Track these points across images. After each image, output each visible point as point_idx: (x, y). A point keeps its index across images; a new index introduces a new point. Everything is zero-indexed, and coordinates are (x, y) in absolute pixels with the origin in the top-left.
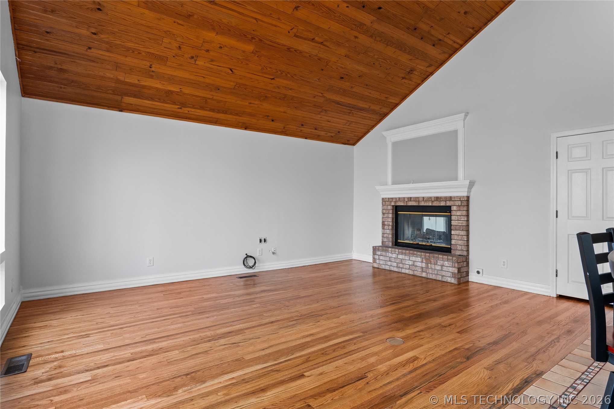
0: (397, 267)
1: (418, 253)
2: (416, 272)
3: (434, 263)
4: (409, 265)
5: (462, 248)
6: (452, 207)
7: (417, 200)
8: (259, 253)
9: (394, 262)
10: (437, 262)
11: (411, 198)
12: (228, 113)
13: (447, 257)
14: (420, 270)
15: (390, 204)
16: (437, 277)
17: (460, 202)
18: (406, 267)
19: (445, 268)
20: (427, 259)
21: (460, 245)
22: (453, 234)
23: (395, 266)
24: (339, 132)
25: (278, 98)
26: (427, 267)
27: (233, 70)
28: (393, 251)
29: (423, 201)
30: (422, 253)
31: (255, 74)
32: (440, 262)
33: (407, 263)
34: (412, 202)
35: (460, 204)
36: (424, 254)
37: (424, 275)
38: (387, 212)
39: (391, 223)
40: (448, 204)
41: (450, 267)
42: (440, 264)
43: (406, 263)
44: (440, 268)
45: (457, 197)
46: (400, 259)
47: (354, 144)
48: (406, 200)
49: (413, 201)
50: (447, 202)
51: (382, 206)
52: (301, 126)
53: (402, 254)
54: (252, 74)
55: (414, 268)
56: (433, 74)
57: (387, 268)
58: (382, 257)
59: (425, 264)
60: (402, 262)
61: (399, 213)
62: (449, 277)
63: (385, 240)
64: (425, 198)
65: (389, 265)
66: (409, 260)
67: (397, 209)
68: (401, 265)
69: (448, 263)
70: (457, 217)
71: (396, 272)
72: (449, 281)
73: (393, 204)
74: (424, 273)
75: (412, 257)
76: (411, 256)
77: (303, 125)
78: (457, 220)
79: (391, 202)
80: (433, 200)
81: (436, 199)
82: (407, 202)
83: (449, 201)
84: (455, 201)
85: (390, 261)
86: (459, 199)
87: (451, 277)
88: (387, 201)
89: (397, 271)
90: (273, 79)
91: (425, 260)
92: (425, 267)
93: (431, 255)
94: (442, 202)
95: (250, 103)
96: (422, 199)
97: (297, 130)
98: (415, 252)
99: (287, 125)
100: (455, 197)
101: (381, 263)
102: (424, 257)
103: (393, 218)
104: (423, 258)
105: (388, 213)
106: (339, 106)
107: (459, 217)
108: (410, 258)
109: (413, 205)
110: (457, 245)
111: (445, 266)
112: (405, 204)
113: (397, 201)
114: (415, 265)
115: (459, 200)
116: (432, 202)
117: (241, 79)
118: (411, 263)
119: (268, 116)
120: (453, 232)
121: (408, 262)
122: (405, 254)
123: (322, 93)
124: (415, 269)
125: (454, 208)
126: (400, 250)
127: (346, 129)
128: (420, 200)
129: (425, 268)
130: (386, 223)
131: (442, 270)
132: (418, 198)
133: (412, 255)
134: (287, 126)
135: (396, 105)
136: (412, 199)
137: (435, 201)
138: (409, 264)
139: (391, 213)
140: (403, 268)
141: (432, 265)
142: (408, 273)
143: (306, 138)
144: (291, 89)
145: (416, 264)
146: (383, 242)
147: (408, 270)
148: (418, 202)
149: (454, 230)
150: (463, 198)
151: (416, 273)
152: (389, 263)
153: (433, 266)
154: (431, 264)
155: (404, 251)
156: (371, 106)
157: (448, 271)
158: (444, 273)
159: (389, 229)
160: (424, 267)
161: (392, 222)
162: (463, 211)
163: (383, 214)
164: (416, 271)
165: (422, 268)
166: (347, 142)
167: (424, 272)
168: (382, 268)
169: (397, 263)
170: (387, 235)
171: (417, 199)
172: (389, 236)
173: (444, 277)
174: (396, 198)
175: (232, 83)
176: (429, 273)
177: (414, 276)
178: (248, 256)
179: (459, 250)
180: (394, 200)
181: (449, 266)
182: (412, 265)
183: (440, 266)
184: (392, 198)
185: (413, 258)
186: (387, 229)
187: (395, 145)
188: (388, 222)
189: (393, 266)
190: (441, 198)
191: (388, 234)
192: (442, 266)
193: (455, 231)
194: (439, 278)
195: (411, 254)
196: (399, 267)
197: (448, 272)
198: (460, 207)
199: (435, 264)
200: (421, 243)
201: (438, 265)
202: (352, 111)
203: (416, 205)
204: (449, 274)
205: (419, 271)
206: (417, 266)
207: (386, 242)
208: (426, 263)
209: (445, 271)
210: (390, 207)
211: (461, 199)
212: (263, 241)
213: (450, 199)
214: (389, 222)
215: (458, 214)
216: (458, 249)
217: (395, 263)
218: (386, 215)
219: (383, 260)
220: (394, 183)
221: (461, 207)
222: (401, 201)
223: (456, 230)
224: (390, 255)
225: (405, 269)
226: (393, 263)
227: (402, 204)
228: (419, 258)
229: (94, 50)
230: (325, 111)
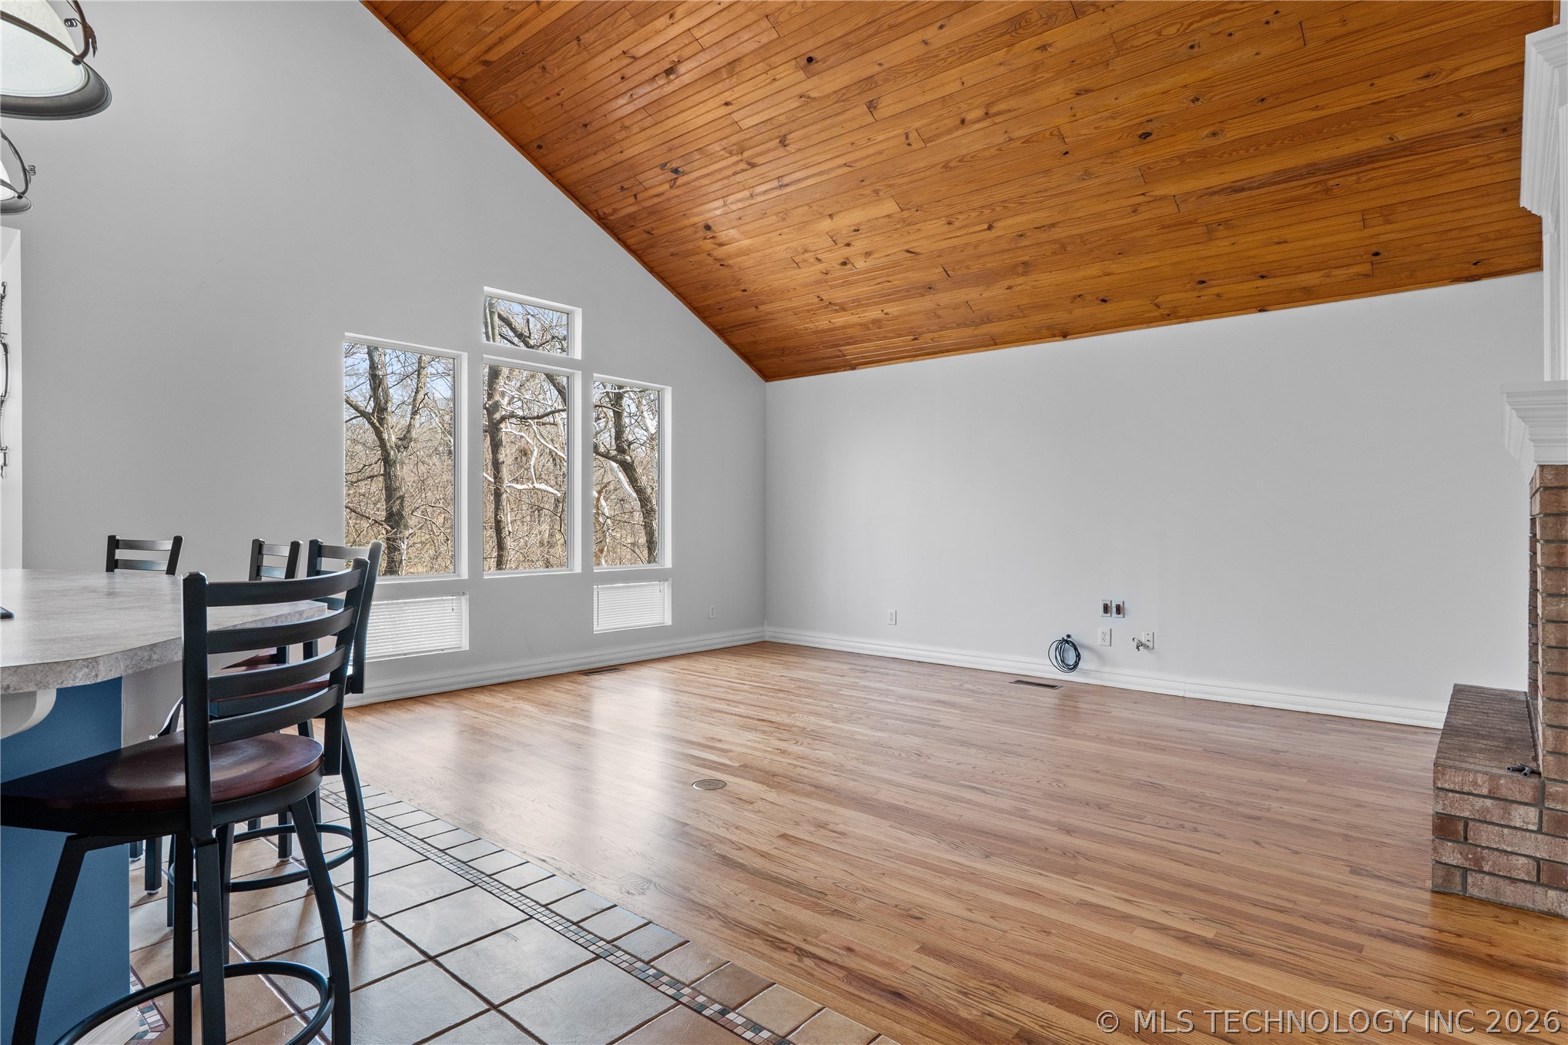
8: (1103, 639)
12: (995, 320)
24: (1377, 254)
25: (1049, 254)
27: (912, 250)
31: (951, 238)
52: (1201, 286)
54: (946, 239)
77: (1203, 282)
90: (990, 228)
95: (1009, 288)
99: (1157, 297)
117: (939, 256)
119: (1080, 296)
123: (1143, 194)
134: (1161, 299)
143: (1261, 310)
144: (1053, 225)
156: (1391, 134)
166: (1476, 270)
175: (937, 271)
178: (1067, 641)
202: (1331, 183)
212: (1114, 610)
229: (762, 308)
230: (1220, 225)
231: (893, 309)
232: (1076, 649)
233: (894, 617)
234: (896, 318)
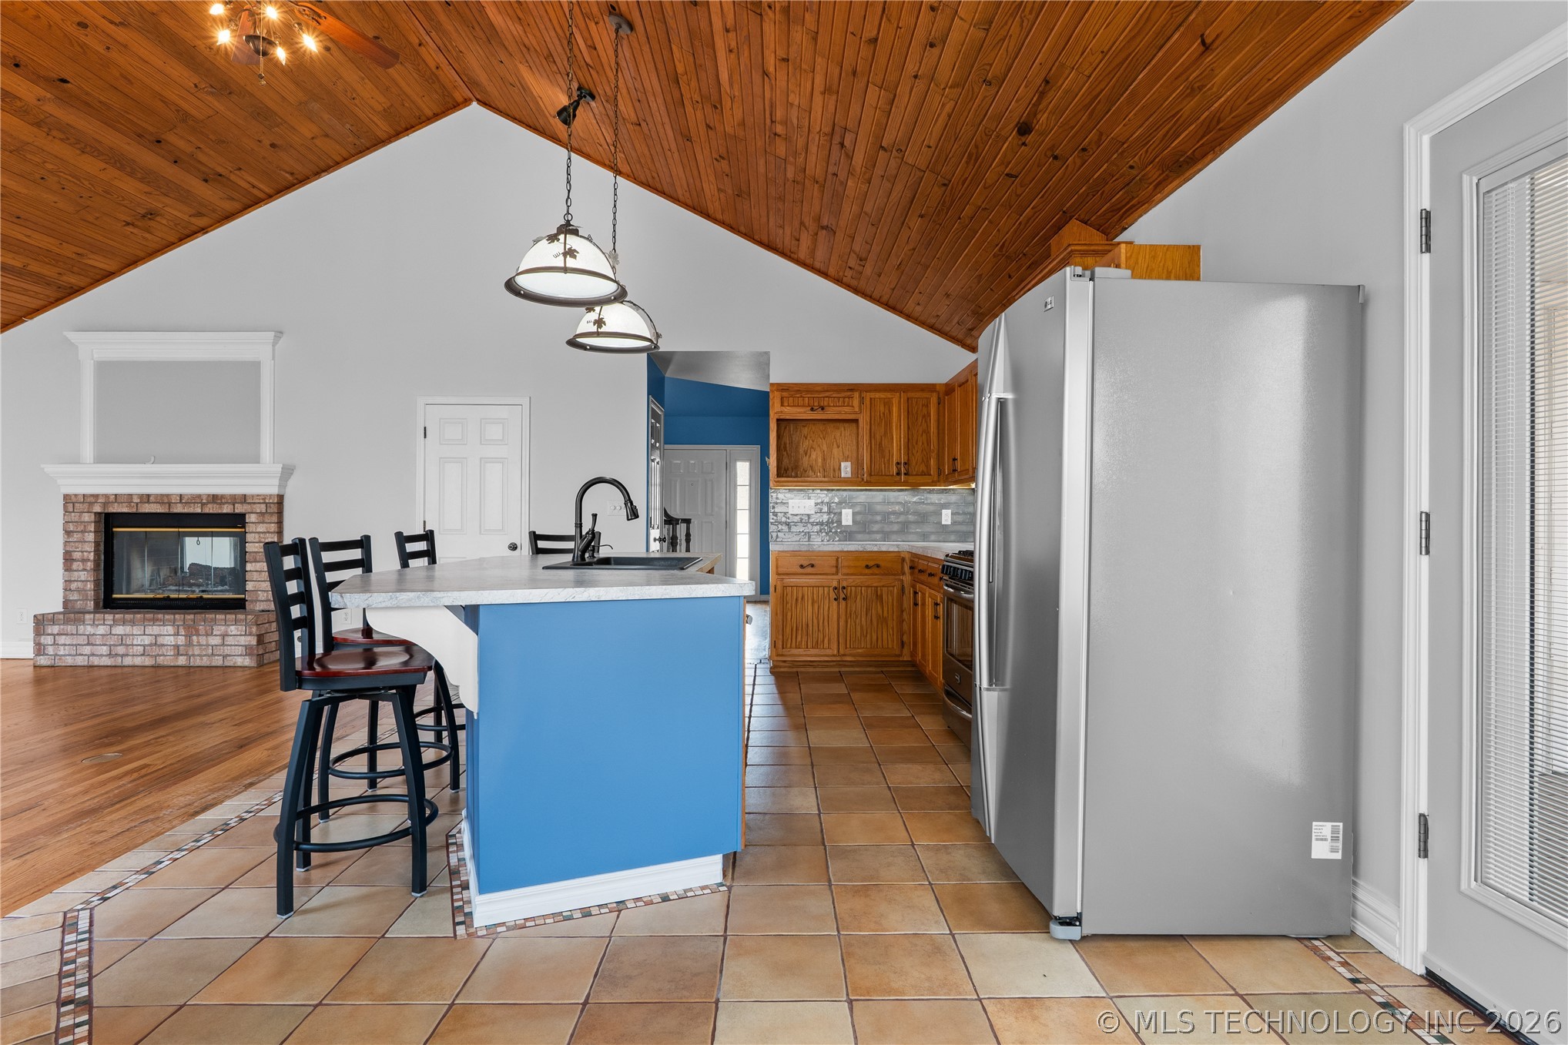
0: (110, 655)
1: (167, 617)
2: (162, 657)
3: (206, 632)
4: (144, 646)
5: (267, 596)
6: (247, 516)
7: (166, 501)
9: (100, 645)
10: (213, 629)
11: (148, 496)
13: (234, 616)
14: (172, 653)
15: (89, 508)
16: (211, 661)
17: (263, 506)
18: (135, 651)
19: (229, 640)
20: (189, 626)
21: (265, 591)
22: (250, 571)
23: (105, 653)
26: (189, 644)
28: (98, 620)
29: (181, 502)
30: (177, 617)
32: (218, 630)
33: (139, 643)
34: (152, 505)
35: (264, 511)
36: (180, 618)
37: (182, 661)
38: (79, 530)
39: (92, 554)
40: (239, 509)
41: (241, 635)
42: (218, 633)
43: (135, 643)
44: (220, 641)
45: (258, 495)
46: (118, 635)
48: (136, 500)
49: (154, 503)
50: (236, 505)
51: (64, 515)
53: (124, 622)
55: (155, 651)
56: (207, 232)
57: (81, 661)
58: (64, 637)
59: (183, 637)
60: (124, 642)
61: (115, 529)
62: (238, 656)
63: (74, 597)
64: (186, 497)
65: (85, 655)
66: (144, 634)
67: (109, 522)
68: (121, 650)
69: (238, 629)
70: (257, 536)
71: (107, 666)
72: (239, 664)
73: (98, 509)
74: (181, 658)
75: (150, 627)
76: (150, 625)
78: (257, 543)
79: (91, 503)
80: (204, 501)
81: (211, 498)
82: (137, 504)
83: (241, 503)
84: (254, 503)
85: (88, 644)
86: (263, 499)
87: (244, 656)
88: (80, 503)
89: (109, 664)
91: (184, 628)
92: (184, 643)
93: (198, 616)
94: (226, 505)
96: (178, 498)
98: (159, 617)
100: (253, 496)
101: (61, 653)
102: (182, 623)
103: (97, 544)
104: (178, 626)
105: (83, 532)
107: (262, 535)
108: (146, 630)
109: (153, 511)
110: (257, 591)
111: (231, 635)
112: (134, 510)
113: (109, 502)
114: (158, 643)
115: (262, 501)
116: (203, 504)
118: (147, 640)
120: (249, 567)
121: (139, 640)
122: (133, 623)
124: (160, 653)
125: (251, 518)
126: (117, 616)
128: (173, 501)
129: (186, 645)
130: (77, 555)
131: (223, 645)
132: (168, 496)
133: (152, 623)
135: (108, 275)
136: (151, 498)
137: (208, 503)
138: (142, 643)
139: (90, 531)
140: (127, 655)
141: (200, 637)
142: (141, 664)
145: (160, 640)
146: (66, 602)
147: (139, 658)
148: (167, 505)
149: (251, 562)
150: (270, 498)
151: (161, 660)
152: (87, 650)
153: (203, 640)
154: (198, 635)
155: (129, 617)
157: (236, 645)
158: (227, 650)
159: (84, 570)
160: (182, 645)
161: (95, 551)
162: (270, 523)
163: (68, 533)
164: (161, 655)
165: (177, 647)
167: (182, 655)
168: (63, 664)
169: (110, 646)
170: (80, 583)
171: (164, 499)
172: (86, 586)
173: (228, 658)
174: (106, 496)
176: (194, 655)
177: (156, 667)
179: (263, 601)
180: (100, 501)
181: (239, 633)
182: (151, 645)
183: (218, 637)
184: (96, 496)
185: (154, 630)
186: (80, 569)
187: (106, 370)
188: (82, 552)
189: (97, 655)
190: (223, 496)
191: (82, 581)
192: (224, 636)
193: (254, 564)
194: (218, 661)
195: (149, 620)
196: (116, 654)
197: (237, 647)
198: (264, 517)
199: (207, 635)
200: (176, 596)
201: (215, 635)
203: (163, 511)
204: (240, 650)
205: (168, 655)
206: (163, 645)
207: (76, 600)
208: (185, 636)
209: (231, 645)
210: (88, 518)
211: (267, 501)
213: (244, 498)
214: (86, 552)
215: (259, 530)
216: (260, 598)
217: (105, 648)
218: (75, 536)
219: (69, 645)
220: (100, 459)
221: (266, 515)
222: (122, 503)
223: (255, 561)
224: (89, 630)
225: (133, 655)
226: (99, 647)
227: (125, 510)
228: (170, 628)
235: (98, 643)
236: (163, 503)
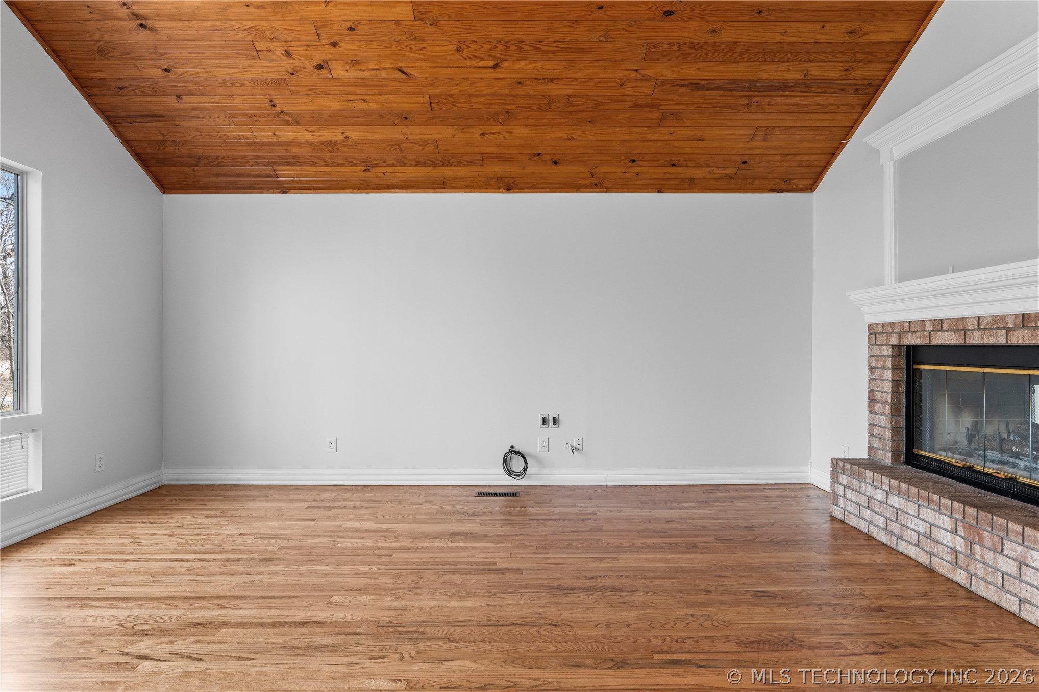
0: (886, 530)
1: (943, 501)
2: (937, 559)
3: (994, 545)
4: (919, 534)
7: (961, 327)
8: (542, 447)
9: (878, 513)
10: (1004, 545)
11: (942, 321)
12: (455, 164)
13: (1037, 534)
14: (949, 559)
15: (887, 340)
16: (1001, 598)
18: (909, 536)
20: (971, 526)
23: (882, 526)
24: (744, 162)
25: (534, 108)
26: (971, 554)
27: (405, 71)
28: (877, 481)
30: (955, 504)
31: (452, 67)
32: (1013, 549)
33: (913, 527)
34: (945, 334)
36: (959, 508)
37: (960, 577)
38: (879, 365)
39: (890, 395)
42: (1012, 554)
43: (909, 525)
44: (1014, 570)
46: (894, 508)
47: (811, 188)
48: (929, 328)
49: (948, 331)
51: (869, 347)
52: (630, 164)
53: (899, 493)
54: (447, 67)
55: (929, 546)
57: (862, 526)
58: (850, 491)
59: (963, 540)
60: (899, 519)
61: (915, 366)
63: (876, 444)
64: (986, 321)
65: (866, 520)
66: (918, 517)
67: (909, 356)
68: (895, 528)
71: (884, 544)
73: (894, 341)
74: (959, 571)
75: (925, 509)
76: (924, 506)
77: (634, 161)
79: (889, 334)
80: (1010, 326)
81: (1019, 321)
82: (930, 333)
85: (868, 508)
88: (880, 333)
89: (885, 542)
90: (495, 67)
91: (964, 527)
92: (963, 550)
93: (982, 515)
95: (484, 134)
96: (976, 323)
97: (627, 174)
98: (935, 497)
99: (596, 167)
101: (849, 509)
102: (960, 517)
103: (895, 384)
104: (957, 520)
105: (883, 368)
106: (704, 92)
108: (921, 511)
109: (947, 343)
112: (927, 342)
113: (904, 332)
114: (933, 536)
116: (1008, 331)
117: (431, 85)
118: (922, 528)
119: (539, 154)
121: (913, 523)
122: (907, 496)
123: (636, 71)
124: (935, 552)
126: (893, 482)
127: (761, 151)
128: (969, 328)
129: (965, 555)
130: (878, 395)
131: (1019, 578)
132: (963, 320)
133: (926, 504)
134: (597, 170)
136: (944, 325)
138: (916, 529)
139: (888, 368)
140: (902, 539)
141: (985, 551)
142: (915, 558)
143: (659, 192)
144: (552, 80)
145: (936, 534)
146: (870, 449)
147: (913, 549)
148: (963, 333)
151: (936, 564)
152: (867, 514)
153: (989, 557)
154: (982, 545)
156: (808, 71)
158: (1026, 592)
159: (884, 414)
160: (961, 553)
161: (893, 392)
163: (872, 369)
164: (936, 556)
165: (955, 552)
166: (783, 186)
167: (961, 567)
168: (850, 523)
169: (886, 518)
170: (880, 429)
171: (959, 325)
172: (885, 433)
173: (1027, 606)
174: (901, 324)
175: (421, 100)
176: (976, 576)
177: (930, 570)
178: (513, 451)
180: (896, 330)
182: (925, 535)
183: (1011, 562)
184: (892, 325)
185: (929, 514)
186: (881, 412)
187: (903, 166)
188: (882, 392)
189: (876, 526)
191: (883, 427)
192: (1021, 563)
194: (1011, 604)
195: (924, 499)
196: (892, 532)
199: (995, 551)
201: (1008, 557)
202: (755, 100)
203: (958, 342)
205: (944, 560)
206: (938, 542)
207: (878, 449)
208: (966, 539)
210: (887, 351)
212: (551, 422)
214: (885, 392)
217: (882, 518)
218: (877, 373)
219: (854, 502)
220: (901, 277)
224: (870, 491)
225: (908, 541)
226: (877, 515)
227: (919, 341)
228: (947, 519)
229: (186, 98)
230: (672, 114)
231: (356, 134)
232: (524, 458)
233: (334, 445)
234: (356, 142)
235: (876, 510)
236: (958, 330)
